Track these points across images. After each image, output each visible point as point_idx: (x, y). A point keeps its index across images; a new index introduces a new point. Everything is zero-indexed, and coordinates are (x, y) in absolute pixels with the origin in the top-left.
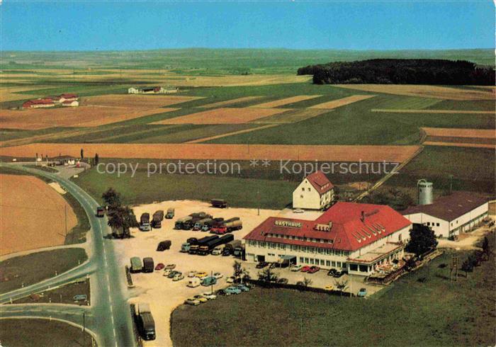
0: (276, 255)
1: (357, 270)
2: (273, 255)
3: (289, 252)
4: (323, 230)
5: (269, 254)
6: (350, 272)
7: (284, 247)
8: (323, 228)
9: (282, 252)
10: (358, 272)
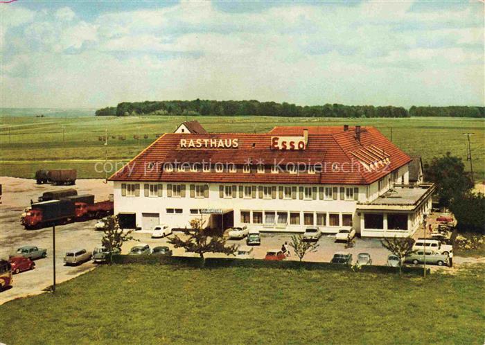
0: (186, 211)
1: (381, 227)
2: (179, 211)
3: (216, 201)
4: (292, 150)
5: (170, 211)
6: (365, 233)
7: (202, 190)
8: (292, 143)
9: (199, 202)
10: (385, 232)
